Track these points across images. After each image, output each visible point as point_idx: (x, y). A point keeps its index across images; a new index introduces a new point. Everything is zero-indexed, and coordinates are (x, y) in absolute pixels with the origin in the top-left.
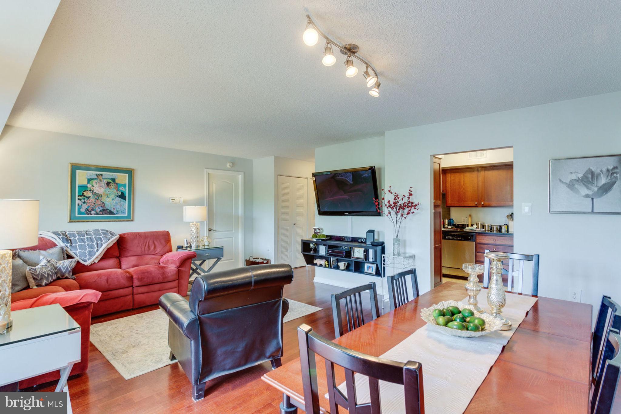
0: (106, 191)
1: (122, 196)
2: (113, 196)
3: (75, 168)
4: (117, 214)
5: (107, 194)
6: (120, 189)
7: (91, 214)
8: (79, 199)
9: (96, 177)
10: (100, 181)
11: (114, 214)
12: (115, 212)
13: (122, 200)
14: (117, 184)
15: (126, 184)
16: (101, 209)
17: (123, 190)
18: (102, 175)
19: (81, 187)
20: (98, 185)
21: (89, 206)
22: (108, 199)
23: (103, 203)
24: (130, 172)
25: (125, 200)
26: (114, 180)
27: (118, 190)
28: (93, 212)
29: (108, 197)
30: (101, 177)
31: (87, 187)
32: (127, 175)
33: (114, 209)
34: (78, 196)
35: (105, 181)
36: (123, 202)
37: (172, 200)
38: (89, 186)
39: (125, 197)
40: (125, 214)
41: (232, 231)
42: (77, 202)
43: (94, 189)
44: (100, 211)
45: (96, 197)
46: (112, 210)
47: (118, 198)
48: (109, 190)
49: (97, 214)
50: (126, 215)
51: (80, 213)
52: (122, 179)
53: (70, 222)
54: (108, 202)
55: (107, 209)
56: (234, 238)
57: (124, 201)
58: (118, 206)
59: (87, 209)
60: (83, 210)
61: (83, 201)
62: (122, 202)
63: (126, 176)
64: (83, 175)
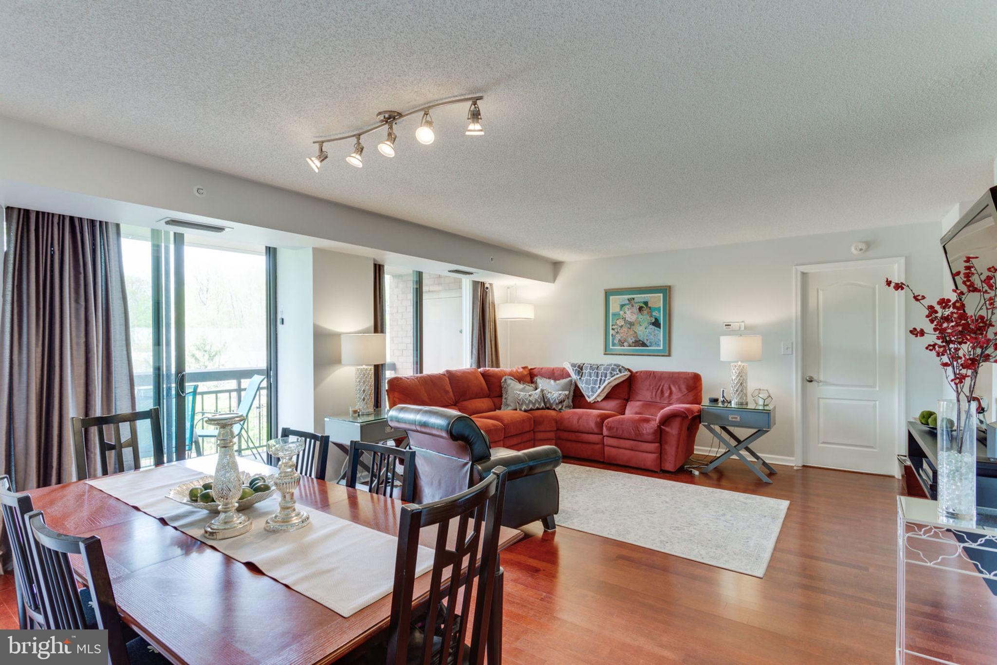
0: (637, 318)
1: (656, 324)
2: (645, 324)
3: (608, 293)
4: (650, 346)
5: (640, 322)
6: (654, 314)
7: (624, 346)
8: (613, 329)
9: (628, 302)
10: (633, 306)
11: (648, 347)
12: (648, 343)
13: (656, 328)
14: (650, 308)
15: (660, 307)
16: (633, 340)
17: (658, 315)
18: (634, 299)
19: (614, 315)
20: (630, 311)
21: (621, 337)
22: (641, 328)
23: (635, 332)
24: (666, 291)
25: (660, 328)
26: (646, 303)
27: (651, 316)
28: (625, 344)
29: (641, 325)
30: (633, 302)
31: (619, 314)
32: (661, 295)
33: (647, 340)
34: (612, 325)
35: (637, 306)
36: (658, 330)
37: (726, 325)
38: (622, 313)
39: (660, 324)
40: (660, 347)
41: (874, 386)
42: (611, 332)
43: (627, 316)
44: (633, 342)
45: (629, 326)
46: (645, 342)
47: (651, 326)
48: (641, 317)
49: (630, 346)
50: (661, 348)
51: (614, 345)
52: (657, 300)
53: (605, 354)
54: (641, 331)
55: (640, 340)
56: (877, 402)
57: (658, 329)
58: (652, 337)
59: (620, 340)
60: (616, 341)
61: (616, 330)
62: (656, 332)
63: (660, 296)
64: (615, 302)
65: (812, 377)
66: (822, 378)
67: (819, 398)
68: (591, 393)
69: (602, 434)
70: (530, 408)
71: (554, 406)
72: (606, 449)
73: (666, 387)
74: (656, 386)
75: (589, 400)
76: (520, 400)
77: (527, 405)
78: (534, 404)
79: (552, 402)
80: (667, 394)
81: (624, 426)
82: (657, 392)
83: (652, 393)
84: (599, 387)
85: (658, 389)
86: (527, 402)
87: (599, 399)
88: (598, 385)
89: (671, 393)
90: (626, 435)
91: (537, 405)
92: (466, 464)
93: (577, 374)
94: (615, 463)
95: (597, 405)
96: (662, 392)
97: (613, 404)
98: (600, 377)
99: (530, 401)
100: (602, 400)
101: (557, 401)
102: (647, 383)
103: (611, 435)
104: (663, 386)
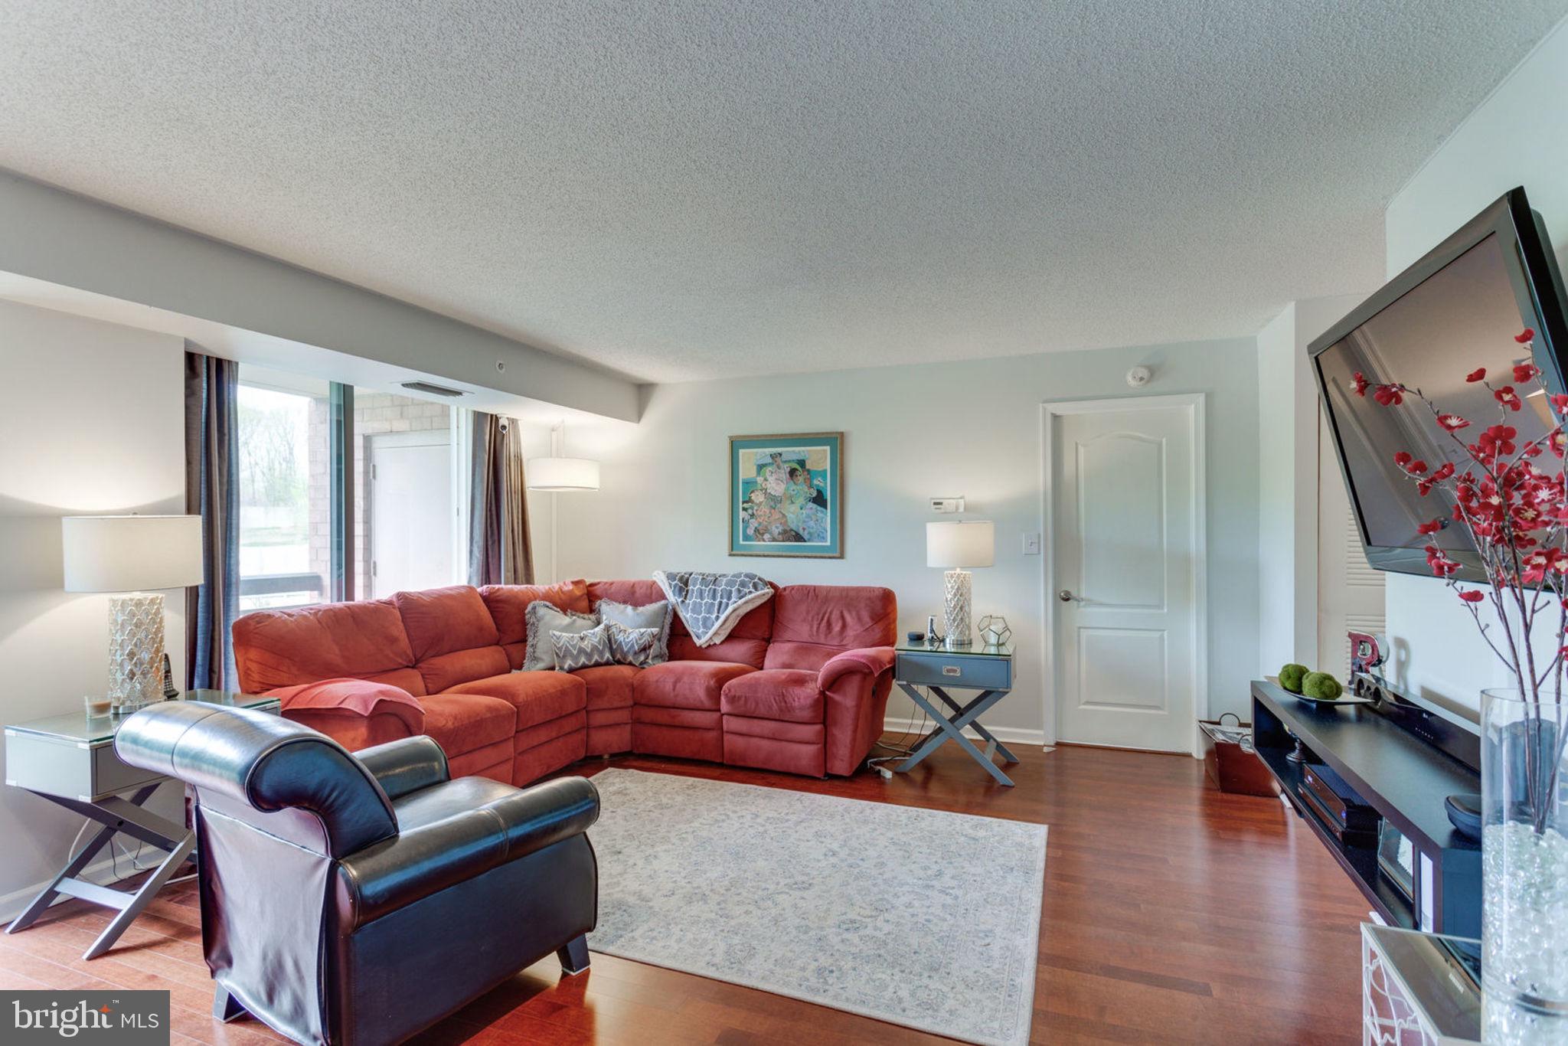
0: (787, 489)
1: (819, 500)
2: (801, 501)
3: (736, 444)
4: (809, 540)
5: (791, 497)
6: (816, 482)
7: (764, 540)
8: (745, 509)
9: (770, 460)
10: (779, 467)
11: (805, 541)
12: (806, 537)
13: (819, 508)
14: (809, 471)
15: (825, 471)
16: (780, 529)
17: (822, 485)
18: (780, 454)
19: (746, 483)
20: (774, 476)
21: (760, 524)
22: (793, 508)
23: (784, 515)
24: (836, 441)
25: (826, 508)
26: (802, 463)
27: (811, 487)
28: (767, 536)
29: (793, 503)
30: (778, 459)
31: (756, 482)
32: (828, 448)
33: (804, 529)
34: (744, 502)
35: (786, 468)
36: (822, 512)
37: (935, 504)
38: (760, 480)
39: (826, 500)
40: (826, 541)
41: (1160, 606)
42: (742, 514)
43: (769, 486)
44: (779, 534)
45: (772, 504)
46: (801, 532)
47: (811, 505)
48: (794, 487)
49: (774, 540)
50: (828, 543)
51: (746, 538)
52: (819, 457)
53: (730, 555)
54: (793, 513)
55: (792, 530)
56: (1166, 633)
57: (822, 509)
58: (812, 523)
59: (756, 530)
60: (750, 532)
61: (750, 511)
62: (820, 515)
63: (825, 451)
64: (749, 459)
65: (1067, 593)
66: (1083, 595)
67: (1080, 628)
68: (702, 630)
69: (719, 710)
70: (580, 664)
71: (630, 658)
72: (726, 737)
73: (835, 615)
74: (818, 614)
75: (698, 642)
76: (560, 649)
77: (576, 658)
78: (589, 656)
79: (625, 649)
80: (837, 628)
81: (759, 695)
82: (820, 624)
83: (812, 627)
84: (717, 618)
85: (822, 619)
86: (575, 652)
87: (718, 641)
88: (716, 614)
89: (844, 626)
90: (762, 711)
91: (596, 657)
92: (321, 861)
93: (677, 593)
94: (741, 764)
95: (712, 651)
96: (829, 624)
97: (742, 649)
98: (719, 600)
99: (581, 651)
100: (722, 643)
101: (636, 648)
102: (803, 608)
103: (735, 712)
104: (831, 613)
